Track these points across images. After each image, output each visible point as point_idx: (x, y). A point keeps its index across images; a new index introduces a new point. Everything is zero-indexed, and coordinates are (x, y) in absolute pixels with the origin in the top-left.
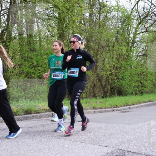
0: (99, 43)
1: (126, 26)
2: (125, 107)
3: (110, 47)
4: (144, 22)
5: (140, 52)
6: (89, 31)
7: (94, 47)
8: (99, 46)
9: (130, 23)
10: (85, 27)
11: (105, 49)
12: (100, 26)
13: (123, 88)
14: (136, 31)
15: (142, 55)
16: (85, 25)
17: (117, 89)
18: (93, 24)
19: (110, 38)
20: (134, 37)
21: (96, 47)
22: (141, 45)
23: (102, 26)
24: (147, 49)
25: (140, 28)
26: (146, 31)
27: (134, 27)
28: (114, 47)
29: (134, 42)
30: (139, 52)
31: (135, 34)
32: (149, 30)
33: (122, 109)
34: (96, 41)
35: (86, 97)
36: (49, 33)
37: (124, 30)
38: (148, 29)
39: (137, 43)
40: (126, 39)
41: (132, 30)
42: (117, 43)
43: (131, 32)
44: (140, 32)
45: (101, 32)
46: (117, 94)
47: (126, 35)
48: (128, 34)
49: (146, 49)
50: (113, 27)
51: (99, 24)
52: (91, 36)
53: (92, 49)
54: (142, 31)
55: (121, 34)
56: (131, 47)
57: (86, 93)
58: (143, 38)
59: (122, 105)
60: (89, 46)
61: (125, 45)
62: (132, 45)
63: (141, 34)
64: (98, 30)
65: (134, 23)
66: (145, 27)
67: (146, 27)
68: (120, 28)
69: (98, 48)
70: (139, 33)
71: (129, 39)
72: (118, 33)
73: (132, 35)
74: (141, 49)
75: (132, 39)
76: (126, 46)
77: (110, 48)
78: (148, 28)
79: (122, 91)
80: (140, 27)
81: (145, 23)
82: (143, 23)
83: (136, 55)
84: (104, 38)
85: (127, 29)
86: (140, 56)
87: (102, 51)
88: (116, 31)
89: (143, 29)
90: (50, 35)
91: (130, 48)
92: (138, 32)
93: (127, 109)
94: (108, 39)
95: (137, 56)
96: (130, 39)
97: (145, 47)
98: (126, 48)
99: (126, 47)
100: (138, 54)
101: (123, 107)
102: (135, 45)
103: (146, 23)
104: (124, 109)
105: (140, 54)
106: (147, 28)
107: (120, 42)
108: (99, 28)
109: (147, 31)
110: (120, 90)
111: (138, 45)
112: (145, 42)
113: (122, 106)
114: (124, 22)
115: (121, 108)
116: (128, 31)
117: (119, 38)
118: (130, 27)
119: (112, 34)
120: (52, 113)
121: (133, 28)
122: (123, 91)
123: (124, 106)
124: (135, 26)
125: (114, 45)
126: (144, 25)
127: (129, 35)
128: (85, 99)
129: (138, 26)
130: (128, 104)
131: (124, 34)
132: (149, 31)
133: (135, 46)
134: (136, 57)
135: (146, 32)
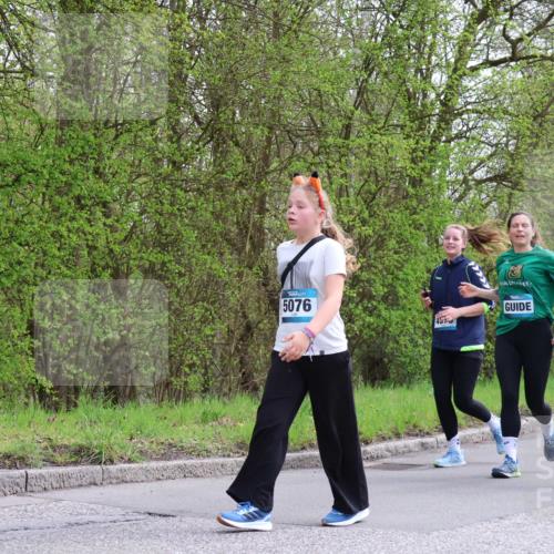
0: (273, 114)
1: (410, 27)
2: (400, 444)
3: (326, 135)
4: (502, 9)
5: (481, 163)
6: (225, 49)
7: (249, 136)
8: (271, 128)
9: (432, 15)
10: (203, 28)
11: (306, 143)
12: (277, 26)
13: (391, 345)
14: (461, 56)
15: (490, 180)
16: (202, 19)
17: (365, 347)
18: (244, 14)
19: (327, 88)
20: (449, 87)
21: (259, 134)
22: (485, 129)
23: (290, 29)
24: (517, 148)
25: (484, 42)
26: (512, 59)
27: (450, 34)
28: (347, 137)
29: (448, 113)
30: (474, 164)
31: (457, 71)
32: (524, 54)
33: (388, 450)
34: (257, 105)
35: (206, 390)
36: (11, 57)
37: (400, 48)
38: (520, 46)
39: (465, 116)
40: (410, 96)
41: (439, 50)
42: (366, 117)
43: (434, 58)
44: (481, 61)
45: (285, 60)
46: (364, 373)
47: (410, 76)
48: (419, 70)
49: (511, 148)
50: (344, 34)
51: (276, 14)
52: (232, 79)
53: (237, 144)
54: (493, 56)
55: (385, 68)
56: (435, 138)
57: (206, 368)
58: (493, 92)
59: (386, 432)
60: (220, 130)
61: (402, 127)
62: (439, 127)
63: (487, 72)
64: (269, 47)
65: (450, 17)
66: (507, 38)
67: (514, 35)
68: (379, 39)
69: (269, 140)
70: (474, 69)
71: (425, 96)
72: (368, 65)
73: (438, 78)
74: (487, 151)
75: (438, 95)
76: (407, 130)
77: (330, 140)
78: (520, 40)
79: (386, 360)
80: (480, 35)
81: (507, 16)
82: (497, 14)
83: (461, 177)
84: (299, 88)
85: (418, 47)
86: (479, 182)
87: (290, 158)
88: (359, 52)
89: (495, 49)
90: (18, 67)
91: (428, 143)
92: (471, 64)
93: (410, 451)
94: (320, 96)
95: (465, 181)
96: (433, 96)
97: (507, 135)
98: (412, 141)
99: (408, 137)
100: (472, 172)
101: (393, 444)
102: (457, 126)
103: (511, 15)
104: (396, 453)
105: (480, 174)
106: (514, 44)
107: (379, 109)
108: (276, 35)
109: (514, 58)
110: (377, 356)
111: (469, 130)
112: (506, 112)
113: (384, 439)
114: (402, 10)
115: (382, 445)
116: (421, 54)
117: (372, 91)
118: (430, 38)
119: (340, 71)
120: (23, 471)
121: (447, 39)
122: (390, 361)
123: (398, 436)
124: (457, 29)
125: (348, 128)
126: (502, 27)
127: (427, 78)
128: (197, 400)
129: (470, 28)
130: (415, 426)
131: (400, 70)
132: (528, 58)
133: (455, 132)
134: (461, 189)
135: (513, 64)
